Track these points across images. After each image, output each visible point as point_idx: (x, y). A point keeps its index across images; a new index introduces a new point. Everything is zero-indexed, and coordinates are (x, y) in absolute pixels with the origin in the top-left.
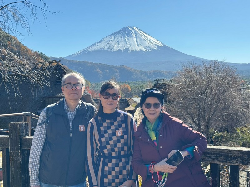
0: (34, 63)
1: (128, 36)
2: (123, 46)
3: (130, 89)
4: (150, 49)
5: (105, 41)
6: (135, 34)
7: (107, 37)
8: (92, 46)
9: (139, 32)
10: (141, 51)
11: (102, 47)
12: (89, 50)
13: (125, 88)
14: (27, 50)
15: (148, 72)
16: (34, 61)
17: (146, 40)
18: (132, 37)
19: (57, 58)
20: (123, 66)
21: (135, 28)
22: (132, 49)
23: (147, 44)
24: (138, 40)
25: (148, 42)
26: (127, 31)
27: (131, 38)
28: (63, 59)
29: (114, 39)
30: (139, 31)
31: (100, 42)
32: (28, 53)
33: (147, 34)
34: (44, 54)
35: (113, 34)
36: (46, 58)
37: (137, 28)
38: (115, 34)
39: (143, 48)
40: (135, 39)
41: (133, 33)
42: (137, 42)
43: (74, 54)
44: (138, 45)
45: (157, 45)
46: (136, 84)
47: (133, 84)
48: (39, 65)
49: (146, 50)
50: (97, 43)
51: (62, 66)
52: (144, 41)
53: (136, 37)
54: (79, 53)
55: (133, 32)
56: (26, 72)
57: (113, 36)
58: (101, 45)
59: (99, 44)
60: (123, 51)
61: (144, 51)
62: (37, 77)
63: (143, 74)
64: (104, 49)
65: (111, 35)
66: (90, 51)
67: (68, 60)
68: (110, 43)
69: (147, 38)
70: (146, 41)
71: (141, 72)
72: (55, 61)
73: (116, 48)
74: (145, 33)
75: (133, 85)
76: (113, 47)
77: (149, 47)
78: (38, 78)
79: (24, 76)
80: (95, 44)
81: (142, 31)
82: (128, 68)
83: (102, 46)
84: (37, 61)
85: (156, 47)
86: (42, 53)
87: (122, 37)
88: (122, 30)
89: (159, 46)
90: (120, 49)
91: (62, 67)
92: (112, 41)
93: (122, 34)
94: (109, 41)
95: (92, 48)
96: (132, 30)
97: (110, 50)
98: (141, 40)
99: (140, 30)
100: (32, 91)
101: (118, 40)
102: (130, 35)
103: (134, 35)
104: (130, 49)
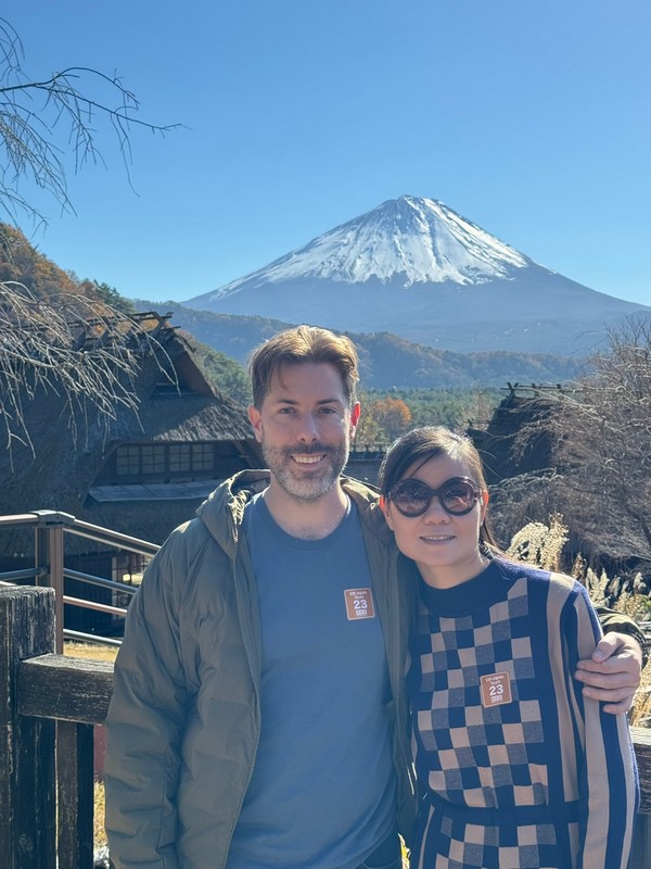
0: (79, 322)
1: (404, 231)
2: (387, 262)
3: (409, 417)
4: (482, 276)
5: (324, 247)
6: (429, 222)
7: (331, 232)
8: (278, 262)
9: (443, 217)
10: (449, 281)
11: (312, 268)
12: (266, 278)
13: (390, 413)
14: (55, 274)
15: (473, 357)
16: (81, 314)
17: (466, 243)
18: (418, 233)
19: (157, 305)
20: (386, 333)
21: (428, 202)
22: (417, 274)
23: (471, 257)
24: (439, 243)
25: (475, 250)
26: (402, 214)
27: (415, 237)
28: (178, 306)
29: (356, 239)
30: (443, 212)
31: (306, 249)
32: (61, 286)
33: (470, 223)
34: (115, 290)
35: (350, 223)
36: (121, 305)
37: (436, 201)
38: (358, 223)
39: (457, 273)
40: (428, 240)
41: (421, 219)
42: (434, 249)
43: (215, 292)
44: (439, 262)
45: (505, 264)
46: (428, 399)
47: (420, 399)
48: (99, 328)
49: (465, 281)
50: (298, 253)
51: (177, 331)
52: (459, 250)
53: (433, 234)
54: (234, 289)
55: (423, 216)
56: (52, 353)
57: (353, 229)
58: (310, 261)
59: (304, 256)
60: (384, 283)
61: (459, 285)
62: (90, 371)
63: (454, 364)
64: (319, 273)
65: (345, 226)
66: (272, 280)
67: (195, 313)
68: (340, 254)
69: (469, 239)
70: (466, 247)
71: (448, 357)
72: (151, 316)
73: (361, 271)
74: (463, 219)
75: (417, 403)
76: (352, 268)
77: (476, 269)
78: (95, 378)
79: (43, 368)
80: (289, 256)
81: (455, 213)
82: (403, 343)
83: (311, 264)
84: (92, 313)
85: (502, 268)
86: (105, 288)
87: (384, 233)
88: (384, 210)
89: (511, 265)
90: (375, 275)
91: (175, 335)
92: (349, 246)
93: (384, 222)
94: (338, 245)
95: (277, 271)
96: (418, 209)
97: (338, 278)
98: (448, 243)
99: (446, 208)
100: (72, 424)
101: (367, 244)
102: (411, 225)
103: (425, 227)
104: (410, 274)
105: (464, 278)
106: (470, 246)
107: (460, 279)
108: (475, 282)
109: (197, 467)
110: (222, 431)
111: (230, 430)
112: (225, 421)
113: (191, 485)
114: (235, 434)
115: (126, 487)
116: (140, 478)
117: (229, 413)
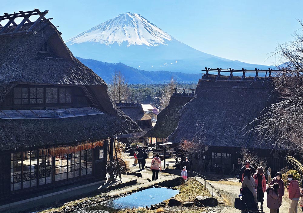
1: (127, 26)
2: (121, 37)
4: (156, 43)
6: (136, 23)
8: (80, 35)
9: (142, 21)
10: (144, 45)
11: (92, 38)
20: (121, 63)
21: (136, 15)
22: (132, 42)
24: (140, 30)
25: (153, 34)
26: (126, 19)
27: (131, 28)
30: (142, 19)
31: (90, 31)
37: (139, 15)
39: (147, 42)
40: (136, 29)
42: (138, 33)
44: (140, 37)
45: (164, 39)
50: (87, 32)
51: (51, 21)
53: (138, 27)
55: (134, 20)
59: (89, 34)
60: (119, 44)
61: (147, 46)
64: (95, 40)
68: (103, 33)
69: (151, 29)
71: (144, 72)
72: (36, 12)
73: (111, 40)
74: (149, 22)
76: (108, 39)
77: (154, 41)
81: (146, 20)
85: (163, 41)
87: (120, 26)
88: (120, 17)
90: (116, 42)
91: (50, 23)
94: (102, 30)
95: (79, 39)
96: (132, 17)
97: (102, 42)
98: (143, 31)
102: (130, 23)
104: (129, 42)
105: (149, 44)
106: (151, 32)
107: (148, 44)
108: (153, 45)
109: (62, 101)
110: (78, 80)
111: (82, 80)
112: (79, 75)
113: (59, 111)
114: (84, 82)
115: (19, 111)
116: (28, 106)
117: (80, 70)
